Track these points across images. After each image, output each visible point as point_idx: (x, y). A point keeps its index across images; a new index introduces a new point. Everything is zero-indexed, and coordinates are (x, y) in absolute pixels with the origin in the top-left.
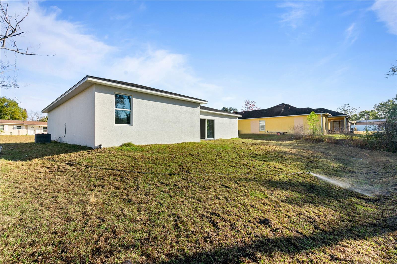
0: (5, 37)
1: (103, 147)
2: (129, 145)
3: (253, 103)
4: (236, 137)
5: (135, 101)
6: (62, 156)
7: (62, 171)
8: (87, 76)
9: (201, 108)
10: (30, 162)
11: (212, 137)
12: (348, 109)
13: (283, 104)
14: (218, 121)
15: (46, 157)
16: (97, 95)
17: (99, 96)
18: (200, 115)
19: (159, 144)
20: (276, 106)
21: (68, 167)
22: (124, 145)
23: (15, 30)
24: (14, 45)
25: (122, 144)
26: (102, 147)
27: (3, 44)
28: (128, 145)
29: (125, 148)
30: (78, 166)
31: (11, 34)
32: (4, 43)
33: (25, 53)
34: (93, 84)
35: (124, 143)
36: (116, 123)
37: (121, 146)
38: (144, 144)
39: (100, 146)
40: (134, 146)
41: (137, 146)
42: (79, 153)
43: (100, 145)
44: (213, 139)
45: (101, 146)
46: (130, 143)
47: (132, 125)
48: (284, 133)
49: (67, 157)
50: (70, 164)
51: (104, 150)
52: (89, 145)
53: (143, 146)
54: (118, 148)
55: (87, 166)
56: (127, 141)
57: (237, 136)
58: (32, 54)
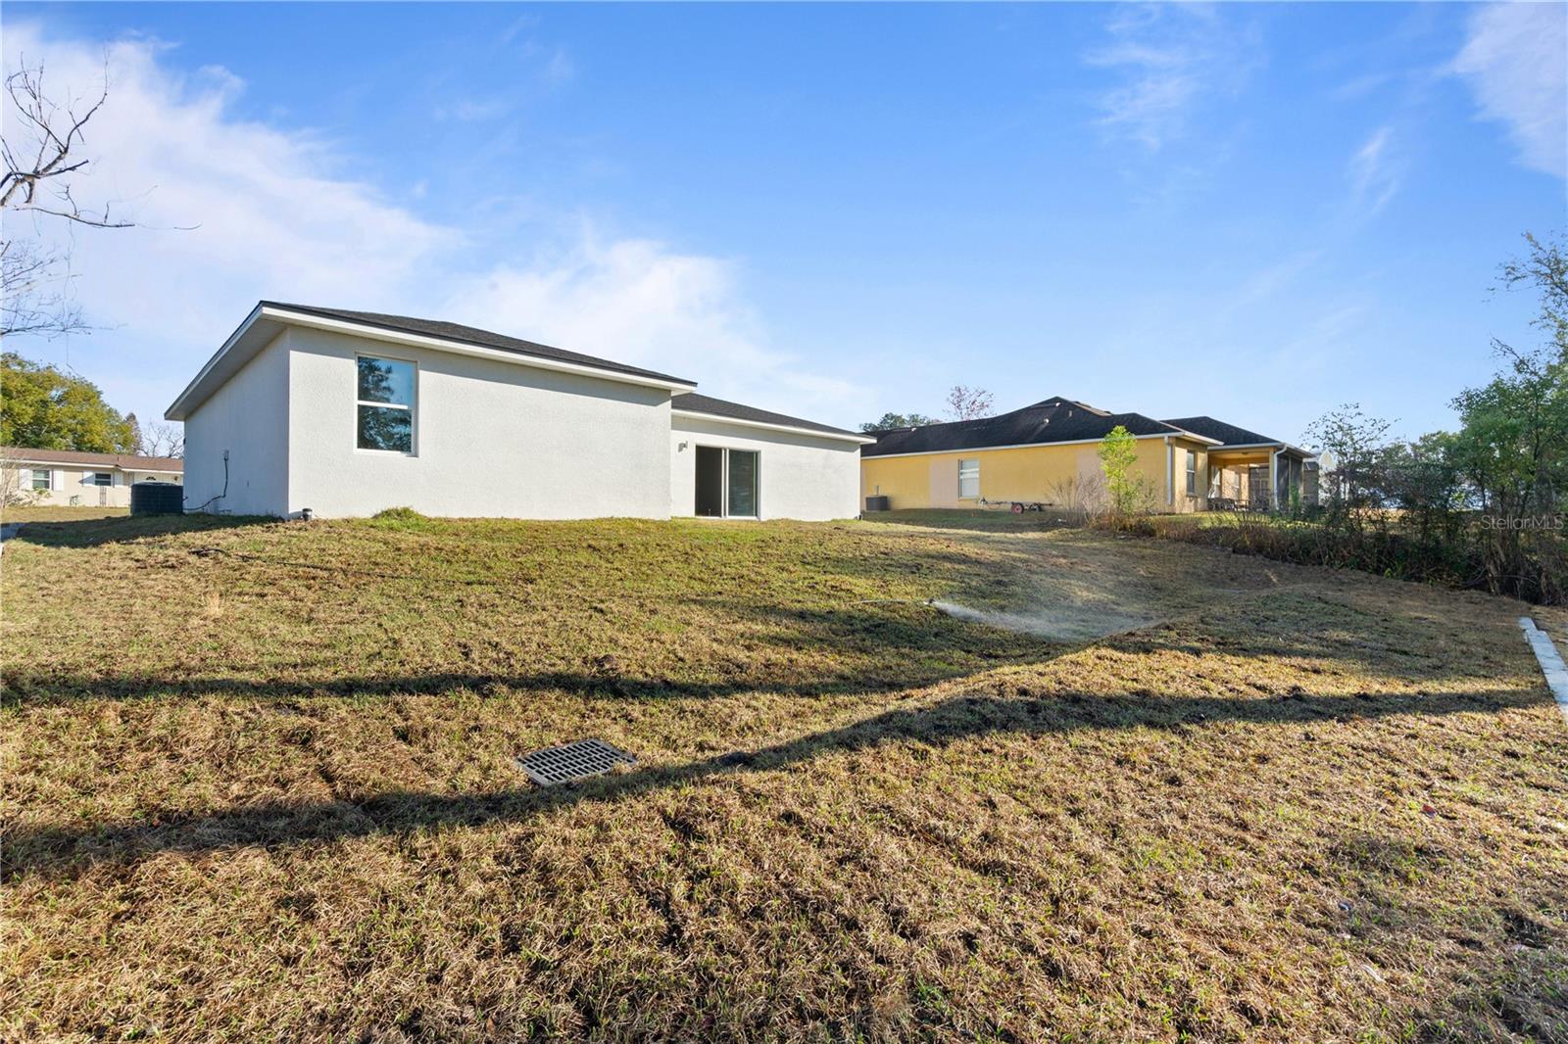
0: (37, 174)
1: (313, 517)
2: (403, 514)
3: (982, 398)
4: (851, 516)
5: (427, 378)
6: (187, 537)
7: (173, 567)
8: (263, 303)
9: (673, 407)
10: (94, 550)
11: (750, 513)
12: (1355, 423)
13: (1057, 399)
14: (773, 457)
15: (141, 540)
16: (297, 359)
17: (300, 362)
18: (673, 428)
19: (512, 517)
20: (1028, 409)
21: (193, 559)
22: (387, 514)
23: (66, 150)
24: (65, 196)
25: (380, 512)
26: (313, 515)
27: (31, 195)
28: (399, 515)
29: (384, 522)
30: (221, 556)
31: (55, 162)
32: (31, 190)
33: (101, 220)
34: (286, 326)
35: (385, 509)
36: (359, 447)
37: (376, 517)
38: (455, 515)
39: (304, 515)
40: (418, 517)
41: (430, 520)
42: (238, 530)
43: (305, 510)
44: (754, 518)
45: (309, 513)
46: (406, 510)
47: (416, 456)
48: (1040, 507)
49: (200, 538)
50: (201, 553)
51: (316, 524)
52: (277, 513)
53: (448, 521)
54: (362, 523)
55: (245, 558)
56: (398, 504)
57: (858, 514)
58: (124, 223)
